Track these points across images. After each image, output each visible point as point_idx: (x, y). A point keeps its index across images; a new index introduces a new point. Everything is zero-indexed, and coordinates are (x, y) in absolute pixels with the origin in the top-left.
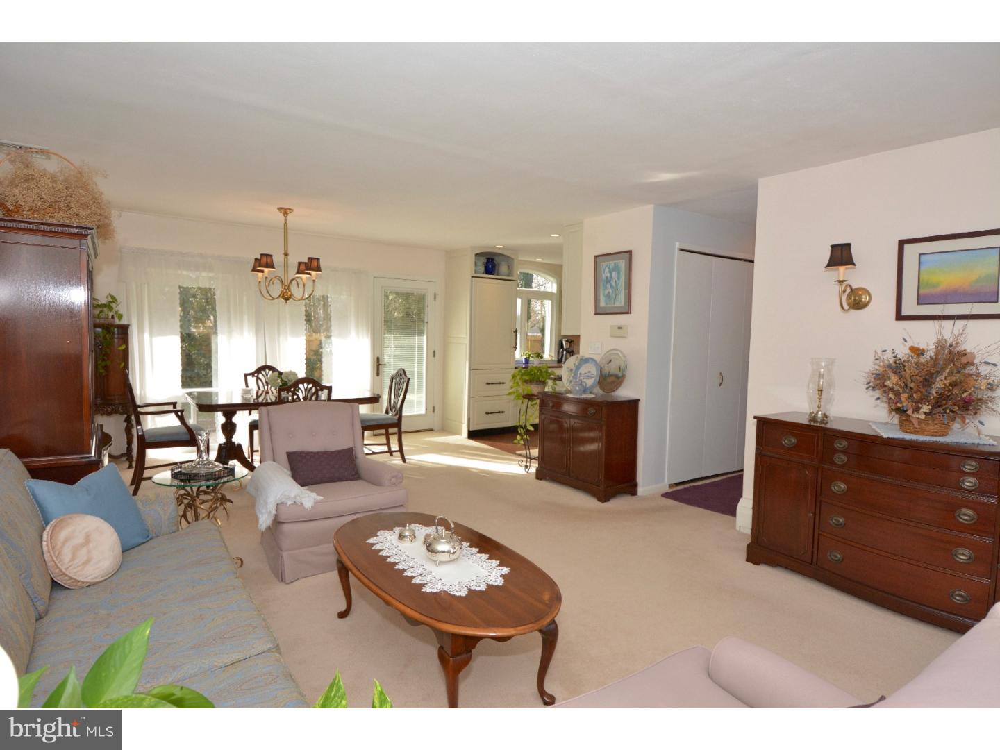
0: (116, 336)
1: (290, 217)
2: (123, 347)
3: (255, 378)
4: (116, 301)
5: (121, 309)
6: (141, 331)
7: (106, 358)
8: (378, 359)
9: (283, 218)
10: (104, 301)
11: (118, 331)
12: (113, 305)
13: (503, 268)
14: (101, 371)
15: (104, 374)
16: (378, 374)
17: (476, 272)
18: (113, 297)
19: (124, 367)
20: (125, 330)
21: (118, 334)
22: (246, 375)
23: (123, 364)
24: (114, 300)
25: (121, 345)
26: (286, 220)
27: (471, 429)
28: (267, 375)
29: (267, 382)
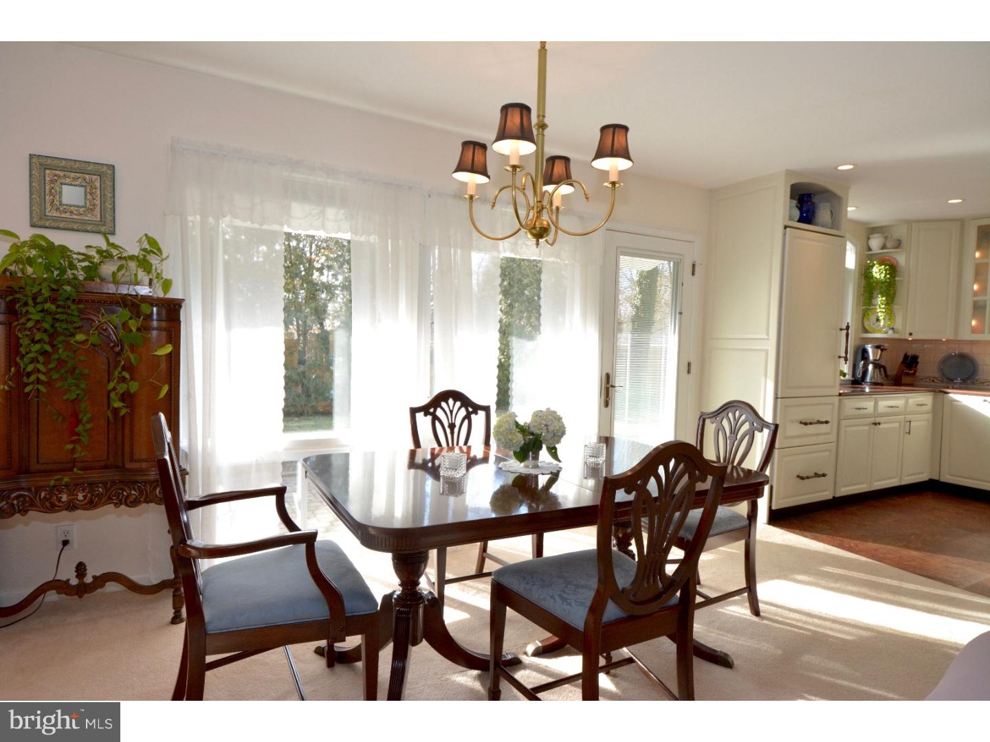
0: (155, 324)
2: (168, 349)
3: (429, 418)
4: (159, 250)
5: (169, 269)
6: (208, 315)
7: (127, 375)
8: (608, 376)
10: (134, 250)
11: (158, 313)
12: (153, 260)
13: (823, 214)
14: (117, 404)
15: (123, 412)
16: (607, 404)
17: (791, 219)
18: (152, 242)
19: (169, 394)
20: (172, 311)
21: (159, 320)
22: (414, 411)
23: (165, 389)
24: (153, 247)
25: (162, 346)
27: (773, 508)
28: (451, 412)
29: (452, 426)
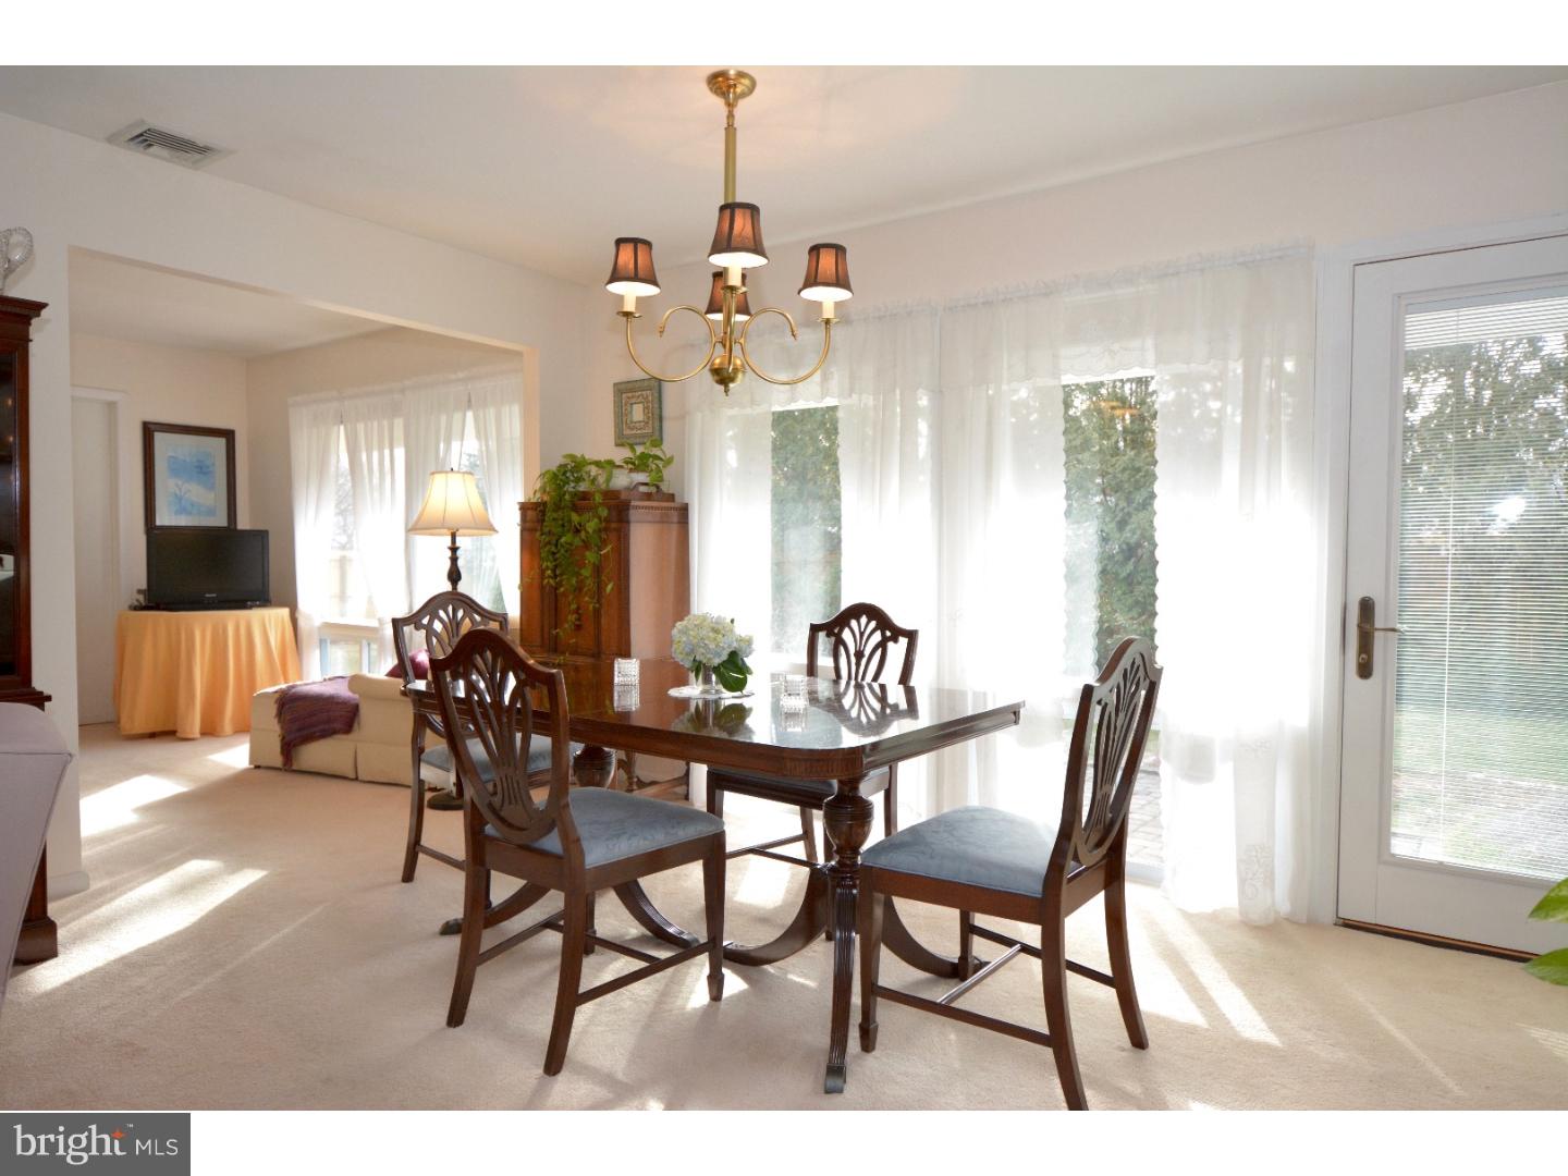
1: (743, 108)
3: (832, 640)
8: (1367, 607)
9: (724, 111)
16: (1365, 670)
22: (815, 630)
23: (610, 586)
26: (731, 116)
28: (862, 634)
29: (859, 655)
